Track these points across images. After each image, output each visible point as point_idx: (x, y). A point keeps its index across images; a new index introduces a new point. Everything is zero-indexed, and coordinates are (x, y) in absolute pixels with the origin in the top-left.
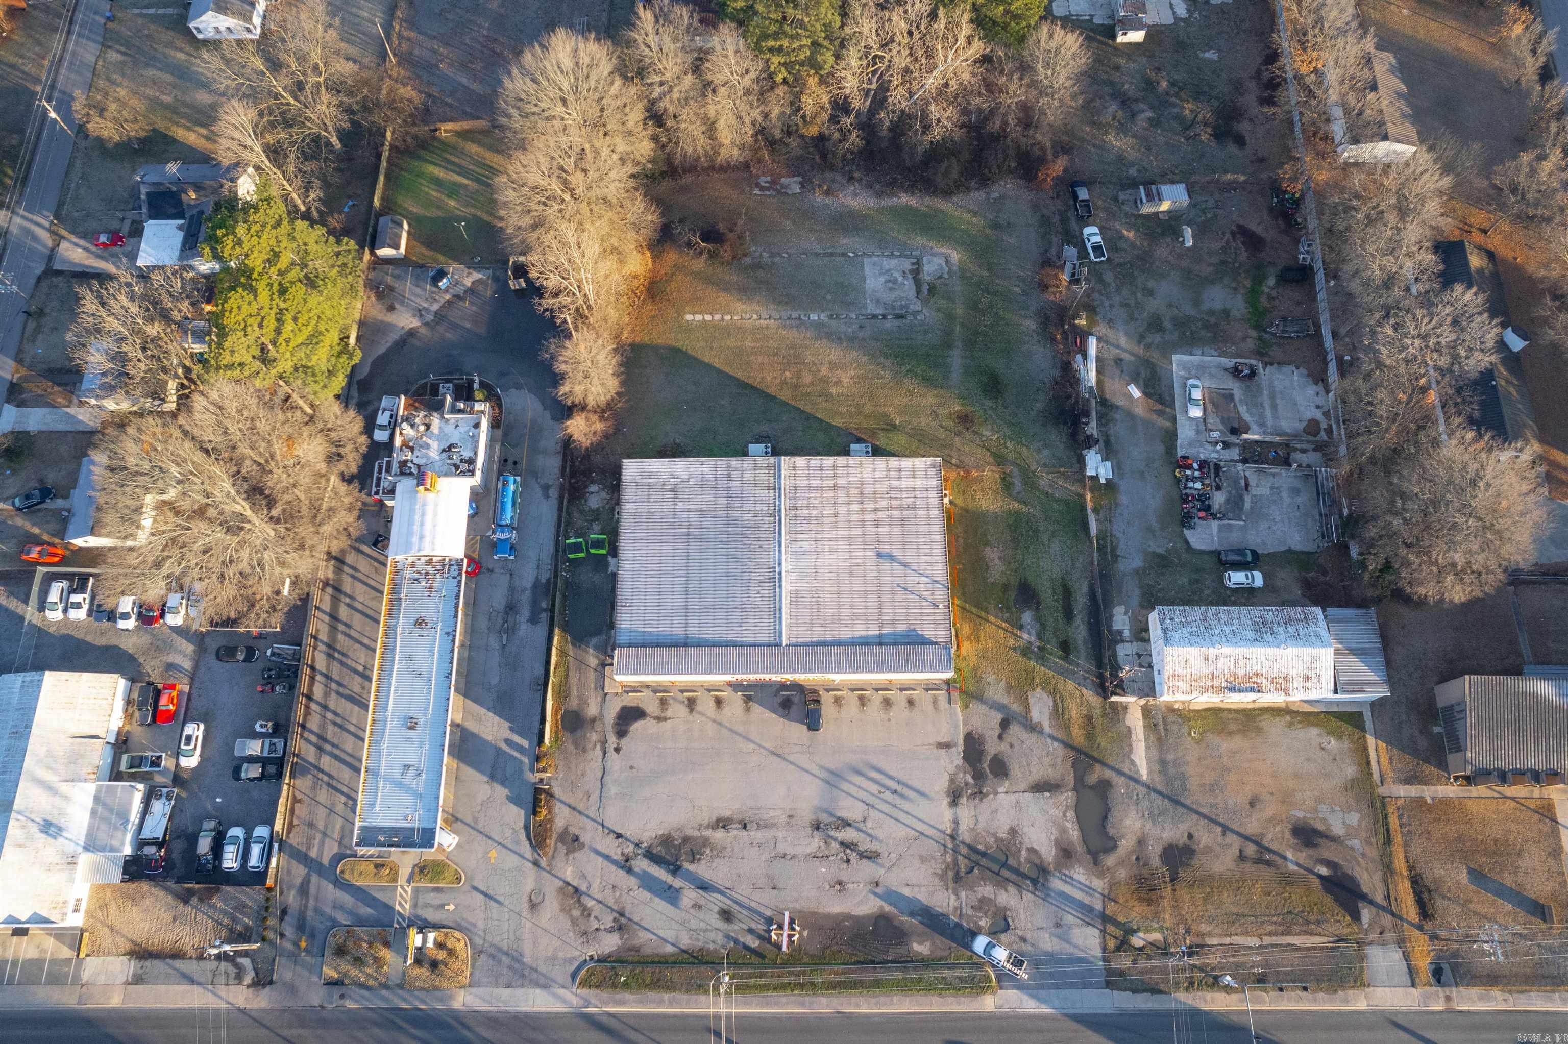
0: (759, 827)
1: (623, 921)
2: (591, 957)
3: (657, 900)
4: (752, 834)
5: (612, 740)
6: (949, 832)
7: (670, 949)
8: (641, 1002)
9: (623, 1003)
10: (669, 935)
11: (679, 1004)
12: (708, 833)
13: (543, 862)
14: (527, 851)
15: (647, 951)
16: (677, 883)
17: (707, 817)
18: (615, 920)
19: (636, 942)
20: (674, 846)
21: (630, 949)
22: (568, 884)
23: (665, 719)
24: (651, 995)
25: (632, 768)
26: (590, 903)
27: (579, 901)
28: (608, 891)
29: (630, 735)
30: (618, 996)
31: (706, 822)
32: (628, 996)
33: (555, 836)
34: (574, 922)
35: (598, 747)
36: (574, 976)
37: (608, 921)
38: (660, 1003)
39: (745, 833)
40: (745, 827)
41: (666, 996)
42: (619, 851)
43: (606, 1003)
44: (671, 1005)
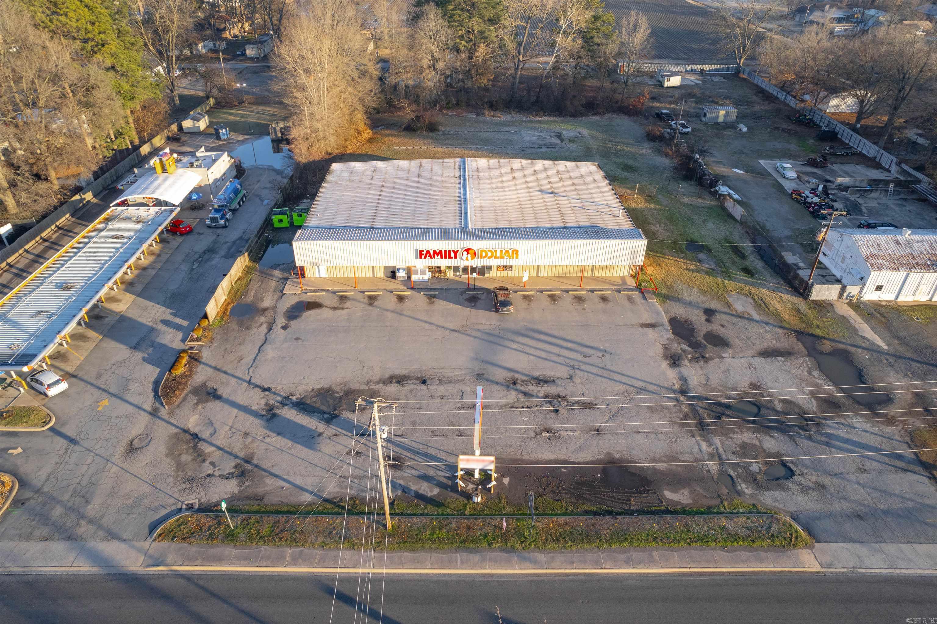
0: (441, 382)
1: (248, 467)
2: (190, 507)
3: (299, 447)
4: (433, 388)
5: (281, 321)
6: (677, 387)
7: (307, 498)
8: (248, 560)
9: (219, 560)
10: (309, 483)
11: (308, 561)
12: (379, 387)
13: (164, 412)
14: (148, 403)
15: (272, 500)
16: (330, 430)
17: (377, 374)
18: (237, 466)
19: (260, 490)
20: (335, 399)
21: (248, 498)
22: (186, 431)
23: (343, 309)
24: (265, 550)
25: (297, 339)
26: (208, 449)
27: (195, 447)
28: (238, 437)
29: (303, 318)
30: (213, 551)
31: (377, 378)
32: (229, 550)
33: (187, 389)
34: (180, 466)
35: (265, 326)
36: (152, 528)
37: (229, 466)
38: (278, 560)
39: (424, 387)
40: (424, 382)
41: (289, 552)
42: (263, 402)
43: (190, 560)
44: (294, 562)
